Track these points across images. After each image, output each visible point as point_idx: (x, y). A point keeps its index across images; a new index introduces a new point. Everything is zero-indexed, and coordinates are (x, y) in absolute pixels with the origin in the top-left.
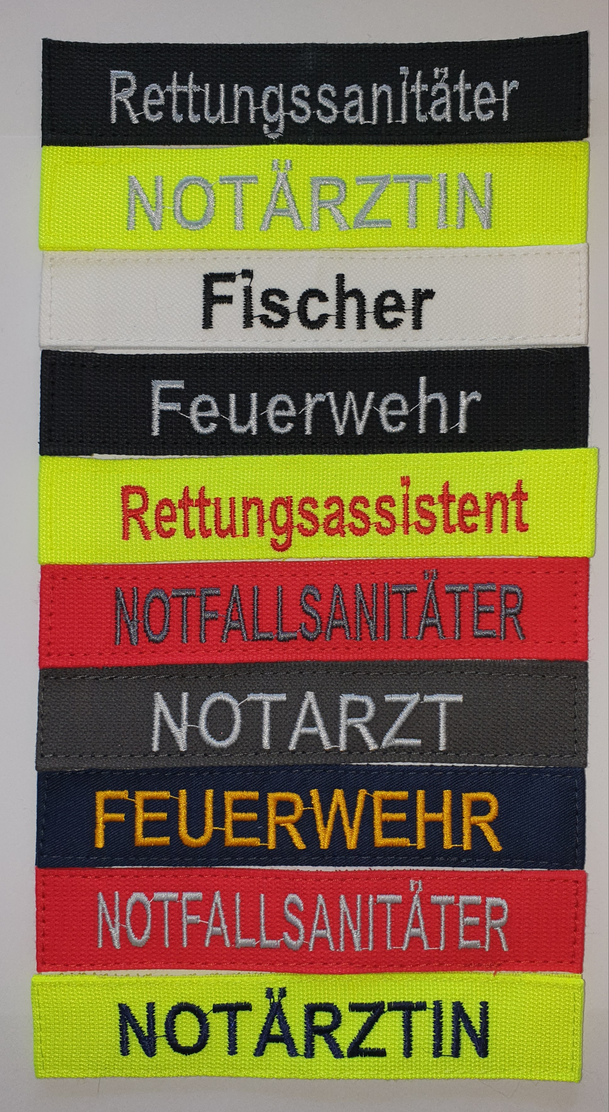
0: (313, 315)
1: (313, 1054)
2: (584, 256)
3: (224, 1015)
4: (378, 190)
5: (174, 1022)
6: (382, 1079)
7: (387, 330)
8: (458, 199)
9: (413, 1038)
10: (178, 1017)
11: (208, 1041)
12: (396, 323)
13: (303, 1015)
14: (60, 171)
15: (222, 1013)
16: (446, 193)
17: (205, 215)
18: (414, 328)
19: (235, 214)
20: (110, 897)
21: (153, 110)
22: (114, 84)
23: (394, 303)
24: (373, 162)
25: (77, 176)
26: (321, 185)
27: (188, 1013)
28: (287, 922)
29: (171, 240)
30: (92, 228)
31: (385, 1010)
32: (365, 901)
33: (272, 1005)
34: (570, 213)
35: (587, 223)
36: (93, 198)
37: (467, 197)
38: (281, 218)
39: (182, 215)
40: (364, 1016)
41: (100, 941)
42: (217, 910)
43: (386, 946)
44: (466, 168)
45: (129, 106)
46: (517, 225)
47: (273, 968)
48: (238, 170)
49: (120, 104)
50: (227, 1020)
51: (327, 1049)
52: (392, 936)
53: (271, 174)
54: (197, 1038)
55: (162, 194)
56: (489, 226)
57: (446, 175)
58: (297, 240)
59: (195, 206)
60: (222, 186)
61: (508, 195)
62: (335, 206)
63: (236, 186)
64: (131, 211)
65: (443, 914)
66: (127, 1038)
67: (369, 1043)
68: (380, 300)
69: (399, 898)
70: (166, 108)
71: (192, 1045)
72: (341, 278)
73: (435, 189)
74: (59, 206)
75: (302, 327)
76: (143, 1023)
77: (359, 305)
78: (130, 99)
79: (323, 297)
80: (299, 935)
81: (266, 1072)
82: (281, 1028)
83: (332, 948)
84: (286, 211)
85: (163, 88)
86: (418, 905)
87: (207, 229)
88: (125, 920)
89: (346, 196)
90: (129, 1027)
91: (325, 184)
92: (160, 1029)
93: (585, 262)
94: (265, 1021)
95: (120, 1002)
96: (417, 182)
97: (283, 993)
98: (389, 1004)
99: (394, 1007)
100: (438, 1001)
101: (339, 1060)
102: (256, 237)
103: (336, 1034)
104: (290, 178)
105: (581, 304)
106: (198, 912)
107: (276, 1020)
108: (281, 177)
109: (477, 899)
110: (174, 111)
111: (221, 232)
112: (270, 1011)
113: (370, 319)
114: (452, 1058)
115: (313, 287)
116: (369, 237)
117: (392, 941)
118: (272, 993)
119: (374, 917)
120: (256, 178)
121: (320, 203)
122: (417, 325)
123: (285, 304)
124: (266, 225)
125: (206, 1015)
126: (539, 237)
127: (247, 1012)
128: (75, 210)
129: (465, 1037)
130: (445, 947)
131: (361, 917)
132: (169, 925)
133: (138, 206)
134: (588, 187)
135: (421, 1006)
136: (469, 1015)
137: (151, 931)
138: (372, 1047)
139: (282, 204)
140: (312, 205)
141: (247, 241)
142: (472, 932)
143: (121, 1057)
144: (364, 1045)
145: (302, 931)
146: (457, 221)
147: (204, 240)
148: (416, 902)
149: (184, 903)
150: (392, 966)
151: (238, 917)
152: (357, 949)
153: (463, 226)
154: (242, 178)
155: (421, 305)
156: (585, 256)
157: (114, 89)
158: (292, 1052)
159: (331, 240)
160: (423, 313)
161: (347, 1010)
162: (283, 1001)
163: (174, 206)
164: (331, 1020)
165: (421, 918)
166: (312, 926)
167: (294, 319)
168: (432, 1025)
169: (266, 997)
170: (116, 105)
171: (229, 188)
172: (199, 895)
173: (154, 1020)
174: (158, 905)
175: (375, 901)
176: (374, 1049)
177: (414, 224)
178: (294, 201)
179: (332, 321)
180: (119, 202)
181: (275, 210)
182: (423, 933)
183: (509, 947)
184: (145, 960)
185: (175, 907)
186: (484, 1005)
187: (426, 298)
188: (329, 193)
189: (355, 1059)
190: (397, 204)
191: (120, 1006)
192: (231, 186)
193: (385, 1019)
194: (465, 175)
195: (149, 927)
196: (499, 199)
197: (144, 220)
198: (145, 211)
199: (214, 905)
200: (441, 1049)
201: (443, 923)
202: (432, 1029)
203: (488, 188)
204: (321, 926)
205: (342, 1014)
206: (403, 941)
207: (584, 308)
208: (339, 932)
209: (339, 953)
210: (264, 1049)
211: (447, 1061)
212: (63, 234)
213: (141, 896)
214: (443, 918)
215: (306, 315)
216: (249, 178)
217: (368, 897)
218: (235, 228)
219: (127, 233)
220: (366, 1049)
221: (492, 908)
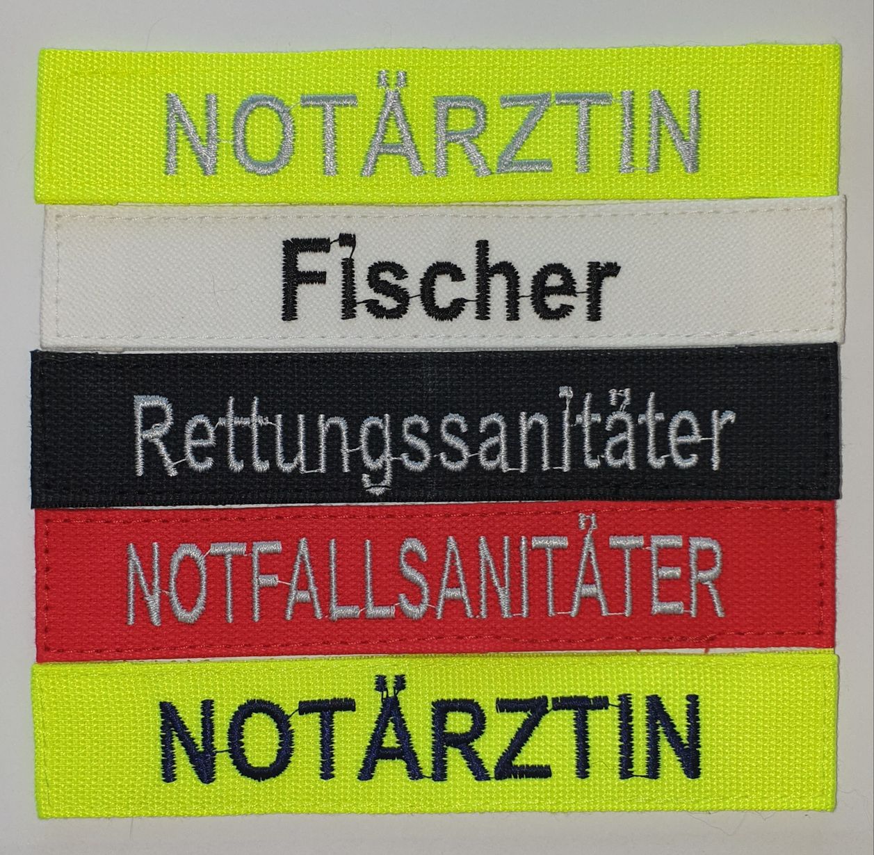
0: (443, 300)
1: (445, 776)
2: (839, 213)
3: (315, 718)
4: (532, 115)
5: (242, 730)
6: (546, 811)
7: (551, 321)
8: (650, 129)
9: (591, 751)
10: (249, 721)
11: (292, 759)
12: (565, 311)
13: (430, 718)
14: (66, 86)
15: (311, 715)
16: (632, 120)
17: (279, 153)
18: (590, 319)
19: (324, 152)
20: (146, 551)
21: (200, 454)
22: (139, 415)
23: (561, 283)
24: (526, 74)
25: (90, 93)
26: (449, 108)
27: (262, 715)
28: (405, 579)
29: (230, 190)
30: (114, 171)
31: (549, 708)
32: (515, 546)
33: (386, 701)
34: (813, 149)
35: (838, 163)
36: (114, 126)
37: (663, 126)
38: (391, 157)
39: (246, 153)
40: (517, 719)
41: (131, 615)
42: (303, 565)
43: (547, 610)
44: (662, 83)
45: (163, 450)
46: (736, 168)
47: (385, 647)
48: (329, 86)
49: (149, 447)
50: (320, 726)
51: (465, 769)
52: (555, 597)
53: (377, 93)
54: (275, 754)
55: (216, 121)
56: (696, 168)
57: (633, 93)
58: (414, 190)
59: (265, 139)
60: (305, 110)
61: (723, 122)
62: (470, 139)
63: (324, 111)
64: (171, 147)
65: (627, 562)
66: (172, 756)
67: (527, 759)
68: (540, 279)
69: (563, 542)
70: (218, 452)
71: (268, 765)
72: (483, 247)
73: (616, 114)
74: (63, 138)
75: (427, 316)
76: (196, 732)
77: (509, 286)
78: (163, 439)
79: (456, 274)
80: (422, 597)
81: (376, 805)
82: (398, 736)
83: (469, 614)
84: (397, 147)
85: (213, 422)
86: (592, 550)
87: (284, 173)
88: (168, 583)
89: (485, 124)
90: (176, 739)
91: (455, 107)
92: (221, 741)
93: (841, 221)
94: (374, 726)
95: (162, 700)
96: (589, 104)
97: (400, 683)
98: (555, 700)
99: (563, 703)
100: (625, 695)
101: (482, 783)
102: (355, 185)
103: (478, 745)
104: (403, 98)
105: (834, 285)
106: (276, 569)
107: (391, 725)
108: (391, 97)
109: (676, 541)
110: (231, 456)
111: (303, 178)
112: (382, 710)
113: (526, 306)
114: (647, 780)
115: (443, 259)
116: (520, 186)
117: (555, 604)
118: (385, 683)
119: (528, 570)
120: (354, 98)
121: (448, 134)
122: (594, 314)
123: (402, 284)
124: (370, 167)
125: (289, 717)
126: (768, 185)
127: (349, 713)
128: (88, 144)
129: (665, 748)
130: (633, 611)
131: (510, 568)
132: (233, 590)
133: (181, 139)
134: (839, 109)
135: (602, 703)
136: (670, 714)
137: (207, 599)
138: (530, 764)
139: (393, 137)
140: (437, 139)
141: (342, 191)
142: (672, 590)
143: (164, 784)
144: (519, 761)
145: (426, 592)
146: (648, 161)
147: (279, 190)
148: (588, 546)
149: (256, 557)
150: (556, 640)
151: (333, 574)
152: (506, 615)
153: (657, 168)
154: (333, 98)
155: (599, 285)
156: (841, 213)
157: (139, 424)
158: (415, 772)
159: (465, 190)
160: (604, 296)
161: (494, 710)
162: (402, 696)
163: (235, 139)
164: (470, 724)
165: (595, 568)
166: (440, 583)
167: (416, 306)
168: (617, 730)
169: (377, 689)
170: (143, 448)
171: (315, 113)
172: (276, 547)
173: (212, 726)
174: (216, 563)
175: (529, 546)
176: (533, 767)
177: (585, 164)
178: (411, 133)
179: (470, 309)
180: (153, 133)
181: (382, 145)
182: (600, 592)
183: (725, 611)
184: (197, 642)
185: (242, 563)
186: (693, 700)
187: (608, 275)
188: (462, 120)
189: (507, 782)
190: (560, 136)
191: (163, 706)
192: (319, 110)
193: (548, 723)
194: (660, 92)
195: (203, 594)
196: (710, 129)
197: (191, 160)
198: (192, 147)
199: (298, 557)
200: (632, 767)
201: (628, 575)
202: (618, 737)
203: (693, 112)
204: (453, 583)
205: (487, 715)
206: (571, 605)
207: (839, 289)
208: (479, 591)
209: (479, 620)
210: (373, 770)
211: (639, 784)
212: (70, 180)
213: (192, 551)
214: (628, 569)
215: (433, 300)
216: (344, 98)
217: (520, 540)
218: (325, 172)
219: (166, 179)
220: (522, 766)
221: (700, 552)
